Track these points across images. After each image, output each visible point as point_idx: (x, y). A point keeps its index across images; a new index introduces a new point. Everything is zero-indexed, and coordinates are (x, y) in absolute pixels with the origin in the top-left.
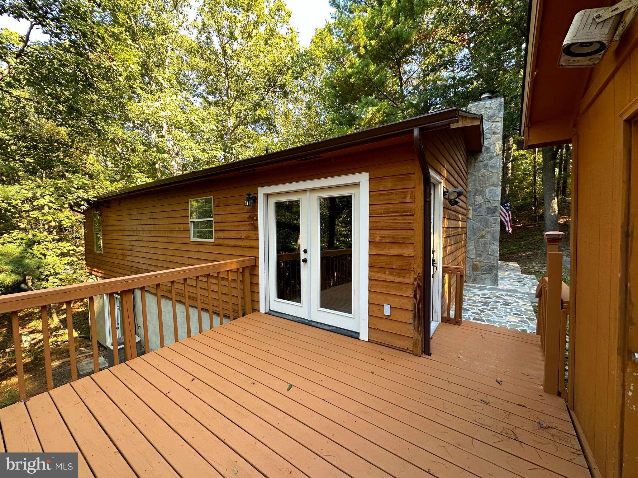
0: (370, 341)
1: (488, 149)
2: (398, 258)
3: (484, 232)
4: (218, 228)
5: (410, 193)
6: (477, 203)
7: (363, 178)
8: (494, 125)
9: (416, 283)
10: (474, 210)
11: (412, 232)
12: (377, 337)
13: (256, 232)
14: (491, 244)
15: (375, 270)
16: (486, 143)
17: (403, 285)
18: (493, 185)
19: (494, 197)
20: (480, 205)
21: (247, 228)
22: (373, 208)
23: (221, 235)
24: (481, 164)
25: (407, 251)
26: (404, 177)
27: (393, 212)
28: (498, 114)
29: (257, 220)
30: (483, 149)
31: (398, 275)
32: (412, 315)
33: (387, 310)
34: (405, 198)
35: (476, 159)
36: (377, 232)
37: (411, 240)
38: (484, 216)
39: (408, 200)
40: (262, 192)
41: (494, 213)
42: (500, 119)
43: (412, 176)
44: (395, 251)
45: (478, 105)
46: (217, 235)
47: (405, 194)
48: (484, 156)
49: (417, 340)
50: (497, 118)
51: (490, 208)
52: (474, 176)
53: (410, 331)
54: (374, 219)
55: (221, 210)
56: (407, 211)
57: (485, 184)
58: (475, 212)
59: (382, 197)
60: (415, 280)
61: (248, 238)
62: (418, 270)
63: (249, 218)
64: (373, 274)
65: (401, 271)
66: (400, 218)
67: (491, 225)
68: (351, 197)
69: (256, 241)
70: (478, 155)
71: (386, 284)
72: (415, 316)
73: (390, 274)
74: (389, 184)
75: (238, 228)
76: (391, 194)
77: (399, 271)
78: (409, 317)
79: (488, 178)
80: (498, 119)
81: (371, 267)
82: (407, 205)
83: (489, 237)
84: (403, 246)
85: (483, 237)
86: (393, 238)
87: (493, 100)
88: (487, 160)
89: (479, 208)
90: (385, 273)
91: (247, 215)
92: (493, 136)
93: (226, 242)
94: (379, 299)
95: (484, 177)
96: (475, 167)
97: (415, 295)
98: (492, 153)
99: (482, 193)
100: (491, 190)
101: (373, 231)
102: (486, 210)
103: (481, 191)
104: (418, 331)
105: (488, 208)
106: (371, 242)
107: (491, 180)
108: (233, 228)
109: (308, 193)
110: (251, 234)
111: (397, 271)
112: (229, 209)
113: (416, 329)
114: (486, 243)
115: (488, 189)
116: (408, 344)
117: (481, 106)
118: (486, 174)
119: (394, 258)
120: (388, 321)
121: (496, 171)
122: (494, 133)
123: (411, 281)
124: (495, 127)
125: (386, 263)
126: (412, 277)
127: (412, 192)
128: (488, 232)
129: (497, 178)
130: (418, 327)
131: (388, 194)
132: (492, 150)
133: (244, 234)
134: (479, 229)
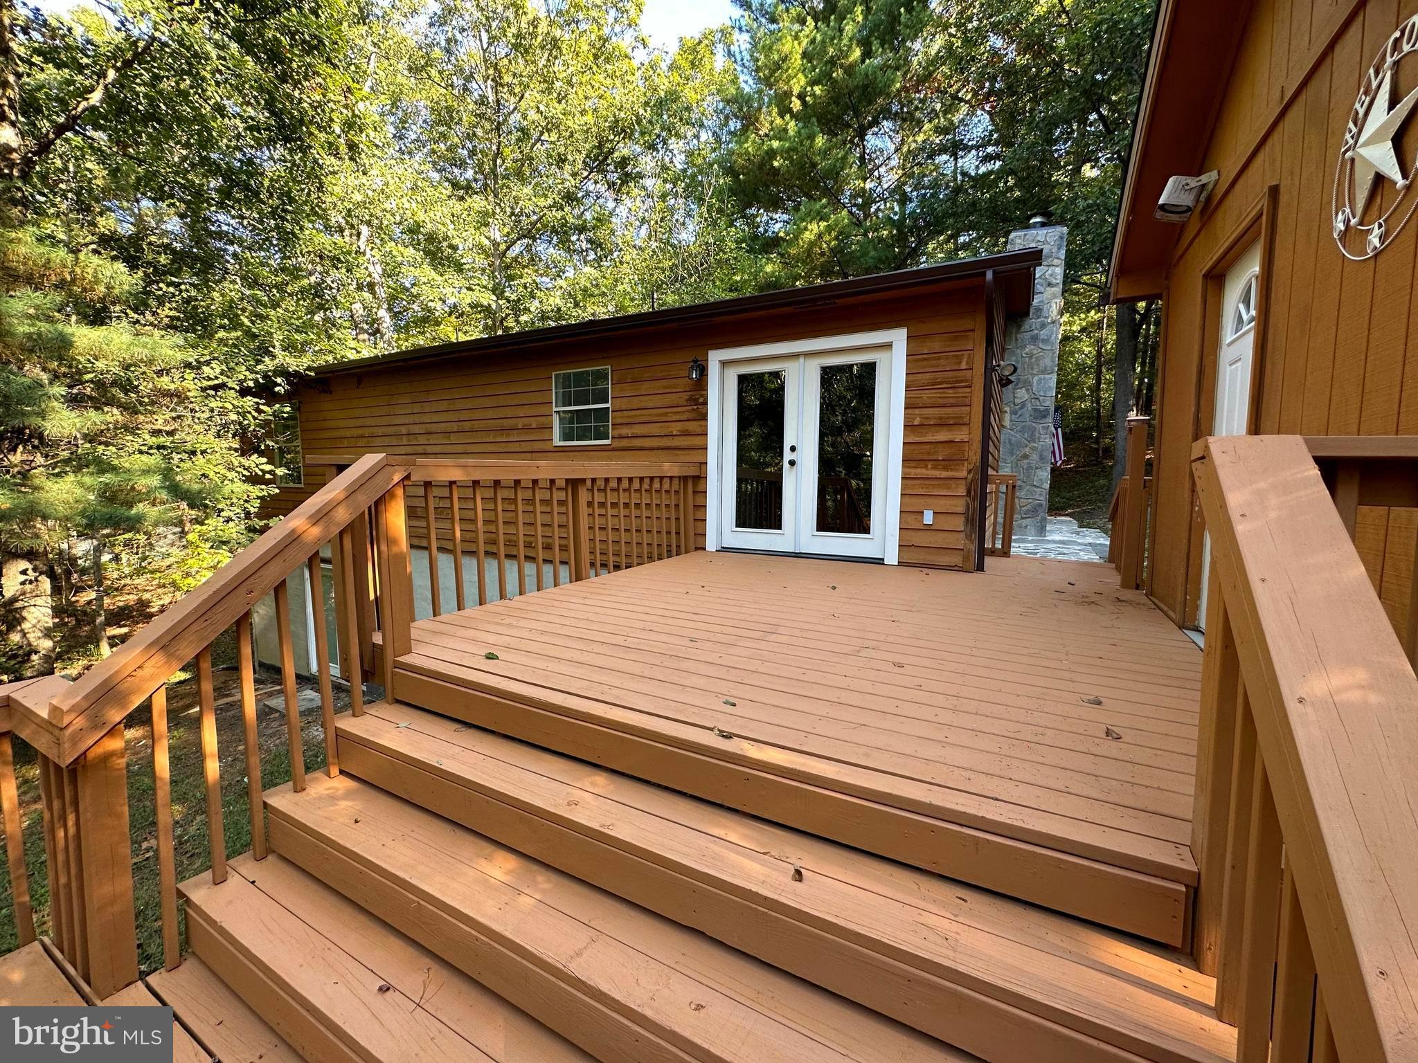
0: (900, 564)
1: (1039, 310)
2: (946, 445)
3: (1027, 450)
4: (619, 421)
5: (966, 356)
6: (1017, 401)
7: (898, 337)
8: (1050, 272)
9: (970, 477)
10: (1014, 413)
11: (967, 409)
12: (911, 557)
13: (702, 423)
14: (1037, 468)
15: (913, 464)
16: (1036, 301)
17: (953, 481)
18: (1044, 372)
19: (1045, 392)
20: (1023, 405)
21: (685, 417)
22: (912, 378)
23: (625, 431)
24: (1027, 336)
25: (960, 435)
26: (959, 335)
27: (941, 383)
28: (1058, 253)
29: (706, 403)
30: (1032, 311)
31: (946, 469)
32: (963, 519)
33: (928, 518)
34: (960, 363)
35: (1019, 327)
36: (917, 411)
37: (966, 420)
38: (1029, 423)
39: (964, 366)
40: (715, 358)
41: (1045, 417)
42: (1059, 262)
43: (971, 333)
44: (942, 436)
45: (1025, 235)
46: (616, 433)
47: (959, 359)
48: (1032, 322)
49: (969, 551)
50: (1056, 260)
51: (1039, 410)
52: (1016, 355)
53: (960, 541)
54: (912, 394)
55: (628, 390)
56: (962, 381)
57: (1032, 369)
58: (1014, 417)
59: (925, 363)
60: (969, 472)
61: (686, 434)
62: (974, 458)
63: (688, 400)
64: (908, 470)
65: (948, 463)
66: (950, 391)
67: (1039, 438)
68: (874, 364)
69: (703, 437)
70: (1022, 321)
71: (927, 482)
72: (967, 520)
73: (934, 468)
74: (936, 345)
75: (664, 419)
76: (939, 358)
77: (947, 463)
78: (959, 523)
79: (1038, 359)
80: (1056, 262)
81: (906, 461)
82: (961, 374)
83: (1035, 456)
84: (954, 428)
85: (1026, 457)
86: (941, 418)
87: (1051, 230)
88: (1037, 329)
89: (1020, 409)
90: (926, 467)
91: (686, 396)
92: (1048, 289)
93: (638, 443)
94: (915, 504)
95: (1030, 357)
96: (1017, 340)
97: (969, 492)
98: (1046, 317)
99: (1028, 385)
100: (1040, 379)
101: (910, 411)
102: (1032, 413)
103: (1025, 381)
104: (970, 540)
105: (1035, 410)
106: (908, 427)
107: (1042, 363)
108: (654, 419)
109: (802, 360)
110: (693, 426)
111: (944, 463)
112: (645, 388)
113: (968, 537)
114: (1029, 468)
115: (1036, 378)
116: (956, 559)
117: (1031, 238)
118: (1035, 352)
119: (940, 446)
120: (929, 532)
121: (1049, 348)
122: (1050, 285)
123: (964, 474)
124: (1051, 275)
125: (929, 453)
126: (965, 468)
127: (969, 355)
128: (1033, 449)
129: (1050, 360)
130: (971, 535)
131: (935, 359)
132: (1045, 314)
133: (675, 428)
134: (1020, 445)
